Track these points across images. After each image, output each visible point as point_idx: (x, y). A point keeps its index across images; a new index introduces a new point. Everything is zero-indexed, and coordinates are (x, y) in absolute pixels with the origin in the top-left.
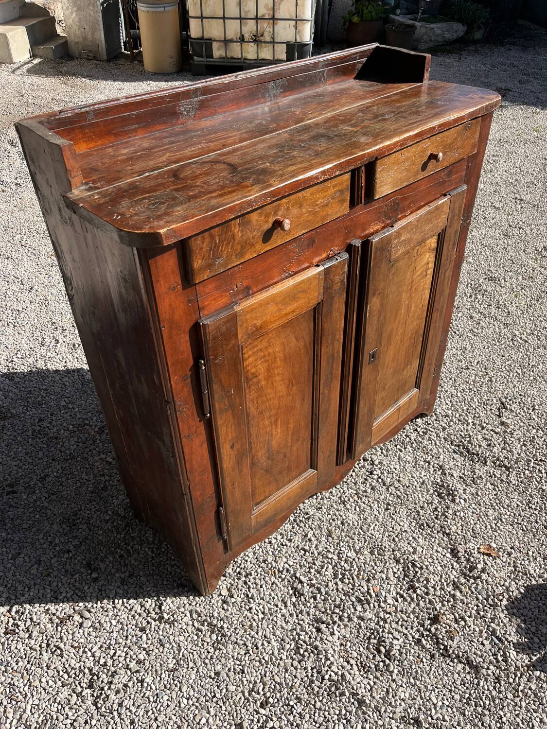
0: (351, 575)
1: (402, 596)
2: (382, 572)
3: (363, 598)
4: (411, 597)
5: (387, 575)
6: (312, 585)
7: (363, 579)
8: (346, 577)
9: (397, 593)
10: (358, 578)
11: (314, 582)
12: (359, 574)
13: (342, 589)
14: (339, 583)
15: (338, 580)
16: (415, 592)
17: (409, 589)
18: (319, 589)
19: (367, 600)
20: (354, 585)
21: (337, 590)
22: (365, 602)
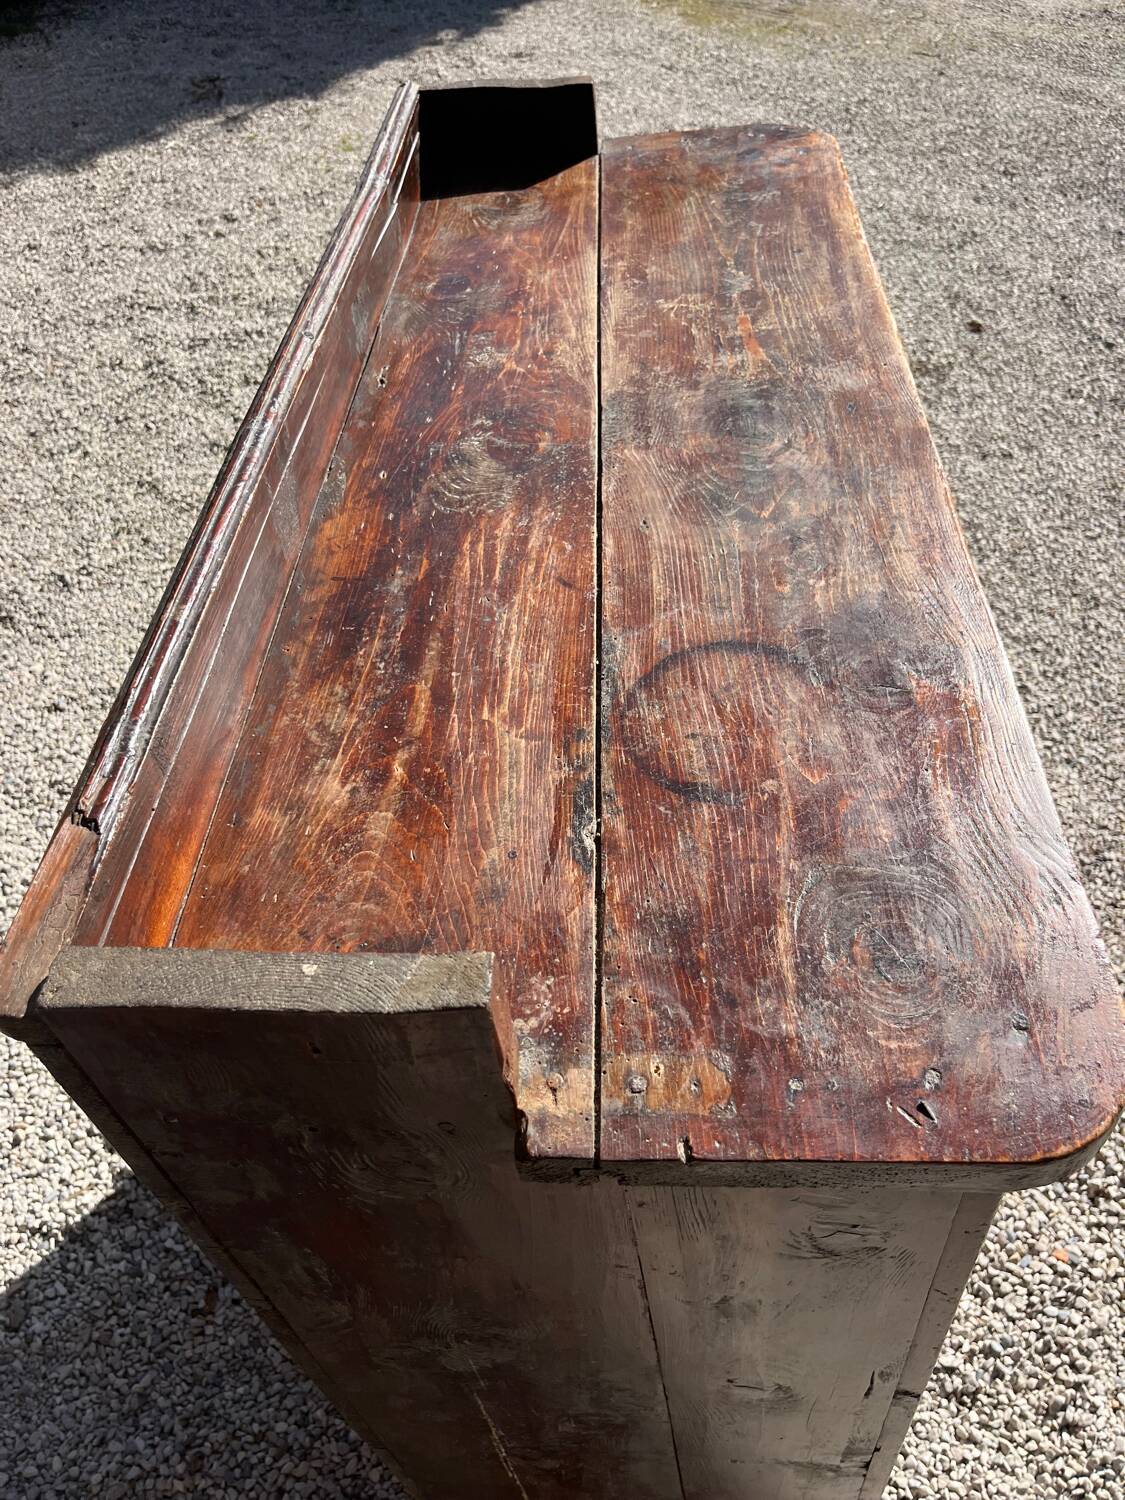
0: (1002, 1268)
1: (1099, 1226)
2: (1030, 1211)
3: (1062, 1293)
4: (1110, 1213)
5: (1042, 1208)
6: (970, 1356)
7: (1022, 1255)
8: (998, 1280)
9: (1089, 1227)
10: (1015, 1261)
11: (966, 1348)
12: (1010, 1253)
13: (1019, 1310)
14: (1000, 1302)
15: (991, 1301)
16: (1108, 1197)
17: (1094, 1202)
18: (989, 1352)
19: (1070, 1290)
20: (1024, 1284)
21: (1012, 1320)
22: (1072, 1297)
